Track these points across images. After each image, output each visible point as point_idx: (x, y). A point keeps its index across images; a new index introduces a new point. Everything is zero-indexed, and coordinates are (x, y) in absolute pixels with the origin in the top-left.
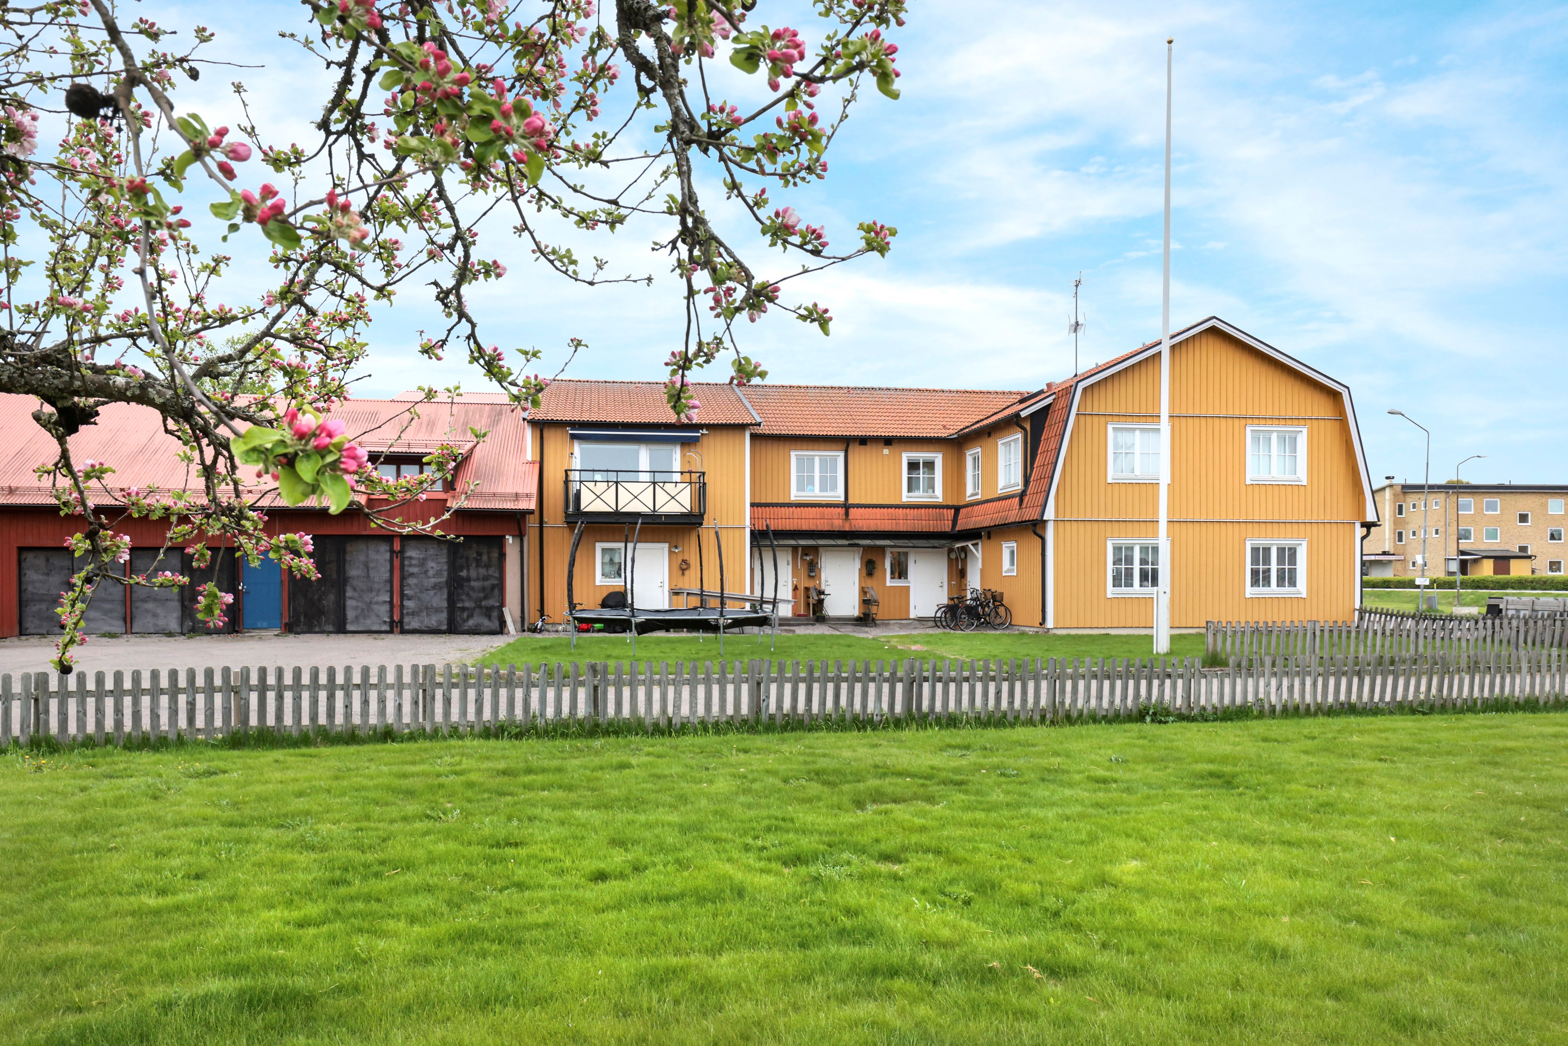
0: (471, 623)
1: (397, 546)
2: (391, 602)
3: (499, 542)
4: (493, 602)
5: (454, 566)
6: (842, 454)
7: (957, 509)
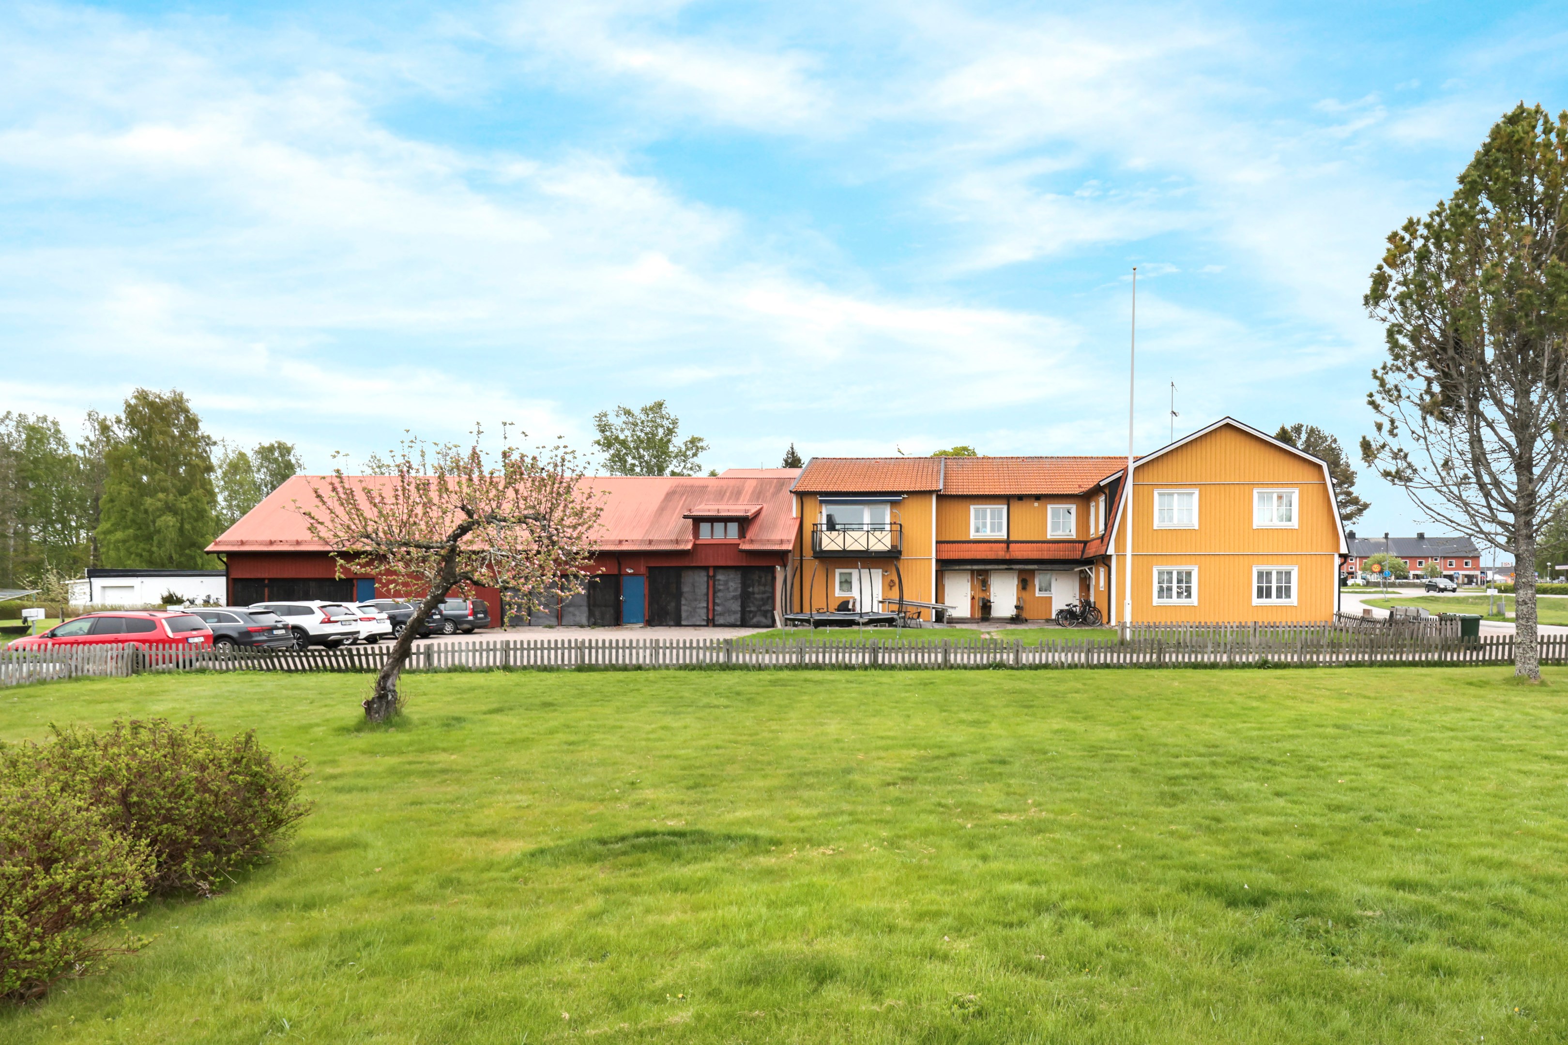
0: (755, 620)
1: (711, 573)
2: (707, 608)
3: (772, 570)
4: (768, 607)
5: (744, 585)
6: (1005, 507)
7: (1085, 543)
